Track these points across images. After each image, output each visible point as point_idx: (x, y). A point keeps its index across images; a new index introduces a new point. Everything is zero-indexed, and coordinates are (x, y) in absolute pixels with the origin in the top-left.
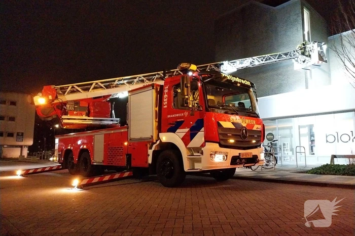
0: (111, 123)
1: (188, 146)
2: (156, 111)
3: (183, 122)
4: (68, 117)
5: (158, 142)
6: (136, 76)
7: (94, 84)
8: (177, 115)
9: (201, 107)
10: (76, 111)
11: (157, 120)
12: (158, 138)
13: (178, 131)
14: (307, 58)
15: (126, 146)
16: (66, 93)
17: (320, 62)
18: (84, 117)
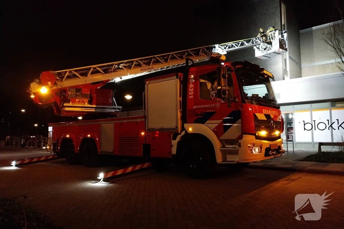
0: (113, 111)
1: (222, 138)
2: (180, 101)
3: (214, 113)
4: (71, 104)
5: (183, 133)
6: (133, 60)
7: (92, 69)
8: (207, 106)
9: (237, 99)
10: (78, 98)
11: (181, 110)
12: (183, 129)
13: (208, 122)
14: (268, 46)
15: (143, 136)
16: (64, 79)
17: (281, 50)
18: (87, 105)
